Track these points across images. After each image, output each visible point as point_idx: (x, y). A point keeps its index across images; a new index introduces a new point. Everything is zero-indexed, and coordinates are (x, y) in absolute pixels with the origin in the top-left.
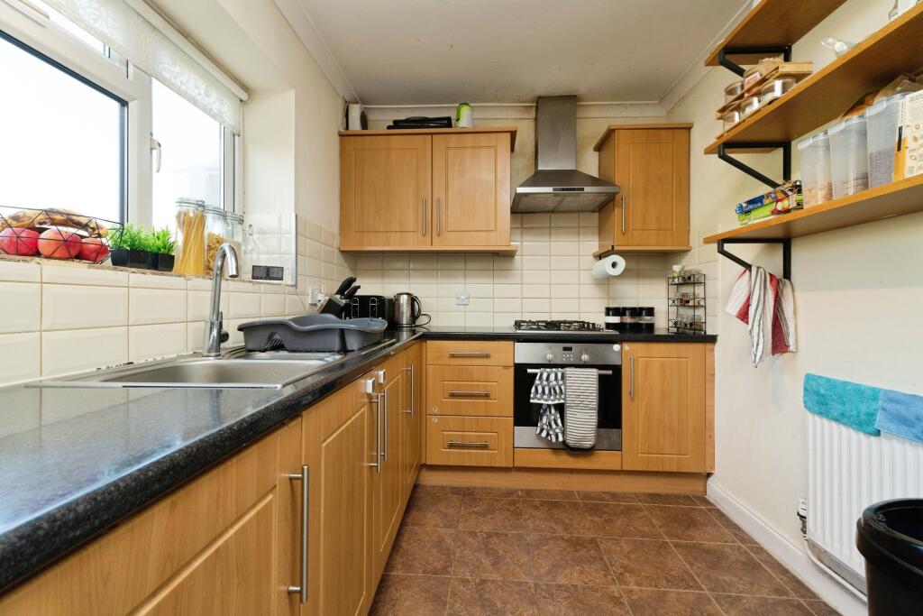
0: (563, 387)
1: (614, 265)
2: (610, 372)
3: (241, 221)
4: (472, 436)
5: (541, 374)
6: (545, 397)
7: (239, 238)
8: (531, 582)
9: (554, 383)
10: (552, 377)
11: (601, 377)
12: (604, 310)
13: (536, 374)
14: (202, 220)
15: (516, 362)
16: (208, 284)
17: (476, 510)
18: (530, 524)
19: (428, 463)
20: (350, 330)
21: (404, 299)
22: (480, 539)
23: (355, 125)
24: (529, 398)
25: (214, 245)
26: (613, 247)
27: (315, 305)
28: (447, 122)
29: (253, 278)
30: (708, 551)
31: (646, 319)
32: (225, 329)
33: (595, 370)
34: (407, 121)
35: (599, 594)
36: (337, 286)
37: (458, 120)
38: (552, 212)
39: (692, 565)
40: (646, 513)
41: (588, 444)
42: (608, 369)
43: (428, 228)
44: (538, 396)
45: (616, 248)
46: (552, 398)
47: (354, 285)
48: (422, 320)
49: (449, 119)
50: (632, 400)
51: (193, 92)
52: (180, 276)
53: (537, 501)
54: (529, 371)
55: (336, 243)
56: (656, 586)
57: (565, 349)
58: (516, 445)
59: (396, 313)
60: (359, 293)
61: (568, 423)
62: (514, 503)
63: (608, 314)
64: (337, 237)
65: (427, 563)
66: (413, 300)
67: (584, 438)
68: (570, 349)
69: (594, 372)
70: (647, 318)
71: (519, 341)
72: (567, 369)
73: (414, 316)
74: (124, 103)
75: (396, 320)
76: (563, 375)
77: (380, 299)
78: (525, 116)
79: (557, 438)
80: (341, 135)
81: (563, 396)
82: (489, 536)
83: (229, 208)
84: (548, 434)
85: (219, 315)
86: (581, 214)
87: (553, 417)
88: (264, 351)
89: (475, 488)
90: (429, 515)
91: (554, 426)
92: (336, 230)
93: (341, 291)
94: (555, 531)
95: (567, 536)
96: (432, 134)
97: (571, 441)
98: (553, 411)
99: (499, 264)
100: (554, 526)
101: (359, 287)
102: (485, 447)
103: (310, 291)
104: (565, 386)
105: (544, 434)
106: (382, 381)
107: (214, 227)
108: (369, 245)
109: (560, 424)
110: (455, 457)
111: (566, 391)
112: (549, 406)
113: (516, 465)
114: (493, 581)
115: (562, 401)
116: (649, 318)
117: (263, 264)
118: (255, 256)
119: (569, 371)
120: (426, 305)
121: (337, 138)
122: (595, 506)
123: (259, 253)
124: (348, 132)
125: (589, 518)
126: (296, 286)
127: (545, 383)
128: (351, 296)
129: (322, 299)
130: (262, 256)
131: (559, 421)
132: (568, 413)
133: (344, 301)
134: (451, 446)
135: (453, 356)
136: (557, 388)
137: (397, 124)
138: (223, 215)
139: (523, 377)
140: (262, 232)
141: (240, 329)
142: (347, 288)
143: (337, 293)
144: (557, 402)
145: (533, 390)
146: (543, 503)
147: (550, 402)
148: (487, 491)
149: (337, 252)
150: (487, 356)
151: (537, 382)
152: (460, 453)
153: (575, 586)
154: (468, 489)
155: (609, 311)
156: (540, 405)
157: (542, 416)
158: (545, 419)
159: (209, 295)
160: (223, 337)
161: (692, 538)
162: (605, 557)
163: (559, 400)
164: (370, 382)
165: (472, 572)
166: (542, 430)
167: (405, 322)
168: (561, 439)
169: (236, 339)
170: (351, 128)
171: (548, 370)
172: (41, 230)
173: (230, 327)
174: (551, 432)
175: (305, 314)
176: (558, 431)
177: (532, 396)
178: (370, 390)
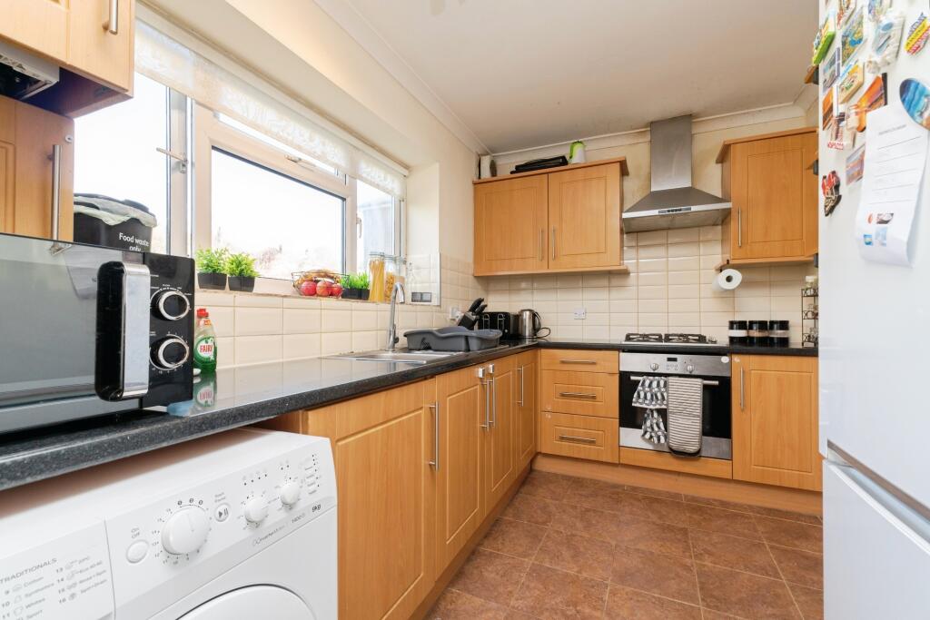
0: (665, 394)
1: (729, 279)
2: (716, 383)
3: (405, 262)
4: (580, 433)
5: (644, 381)
6: (647, 402)
7: (403, 274)
8: (614, 543)
9: (656, 389)
10: (655, 384)
11: (705, 387)
12: (728, 324)
13: (639, 381)
14: (382, 265)
15: (621, 369)
16: (388, 307)
17: (581, 493)
18: (627, 509)
19: (543, 451)
20: (472, 337)
21: (527, 315)
22: (578, 510)
23: (486, 174)
24: (632, 402)
25: (391, 280)
26: (728, 261)
27: (454, 320)
28: (563, 161)
29: (412, 301)
30: (807, 558)
31: (778, 333)
32: (397, 335)
33: (699, 380)
34: (526, 165)
35: (672, 561)
36: (470, 305)
37: (571, 157)
38: (669, 229)
39: (780, 562)
40: (753, 520)
41: (692, 449)
42: (716, 380)
43: (545, 255)
44: (641, 401)
45: (731, 262)
46: (654, 403)
47: (482, 304)
48: (543, 333)
49: (563, 158)
50: (743, 410)
51: (377, 181)
52: (374, 302)
53: (640, 495)
54: (633, 378)
55: (471, 271)
56: (732, 567)
57: (669, 359)
58: (621, 444)
59: (520, 327)
60: (485, 311)
61: (671, 427)
62: (617, 494)
63: (731, 328)
64: (472, 266)
65: (532, 516)
66: (534, 315)
67: (687, 443)
68: (675, 360)
69: (699, 382)
70: (779, 331)
71: (624, 351)
72: (670, 378)
73: (536, 329)
74: (344, 199)
75: (520, 332)
76: (665, 383)
77: (506, 315)
78: (641, 140)
79: (659, 440)
80: (475, 184)
81: (665, 402)
82: (588, 510)
83: (398, 255)
84: (651, 437)
85: (394, 326)
86: (701, 229)
87: (655, 421)
88: (419, 350)
89: (583, 479)
90: (540, 490)
91: (656, 429)
92: (470, 259)
93: (473, 309)
94: (649, 517)
95: (659, 522)
96: (548, 173)
97: (674, 446)
98: (655, 415)
99: (615, 282)
100: (650, 515)
101: (486, 306)
102: (592, 443)
103: (450, 310)
104: (668, 393)
105: (647, 436)
106: (491, 372)
107: (390, 268)
108: (497, 271)
109: (663, 428)
110: (566, 449)
111: (668, 398)
112: (652, 411)
113: (621, 462)
114: (581, 536)
115: (664, 407)
116: (782, 331)
117: (418, 290)
118: (413, 285)
119: (671, 379)
120: (545, 320)
121: (471, 187)
122: (699, 508)
123: (416, 283)
124: (480, 181)
125: (688, 515)
126: (440, 306)
127: (647, 389)
128: (480, 313)
129: (460, 315)
130: (418, 285)
131: (662, 425)
132: (671, 418)
133: (474, 317)
134: (562, 439)
135: (563, 362)
136: (659, 395)
137: (519, 169)
138: (394, 260)
139: (627, 384)
140: (418, 268)
141: (405, 336)
142: (477, 306)
143: (470, 310)
144: (658, 407)
145: (636, 395)
146: (645, 498)
147: (651, 407)
148: (595, 482)
149: (471, 277)
150: (594, 363)
151: (640, 388)
152: (570, 446)
153: (652, 553)
154: (579, 478)
155: (732, 325)
156: (644, 410)
157: (645, 420)
158: (648, 423)
159: (388, 314)
160: (396, 340)
161: (796, 546)
162: (690, 542)
163: (660, 405)
164: (481, 370)
165: (565, 529)
166: (645, 432)
167: (527, 334)
168: (662, 440)
169: (403, 341)
170: (482, 177)
171: (651, 378)
172: (317, 282)
173: (400, 334)
174: (653, 434)
175: (447, 326)
176: (660, 433)
177: (634, 400)
178: (481, 375)
